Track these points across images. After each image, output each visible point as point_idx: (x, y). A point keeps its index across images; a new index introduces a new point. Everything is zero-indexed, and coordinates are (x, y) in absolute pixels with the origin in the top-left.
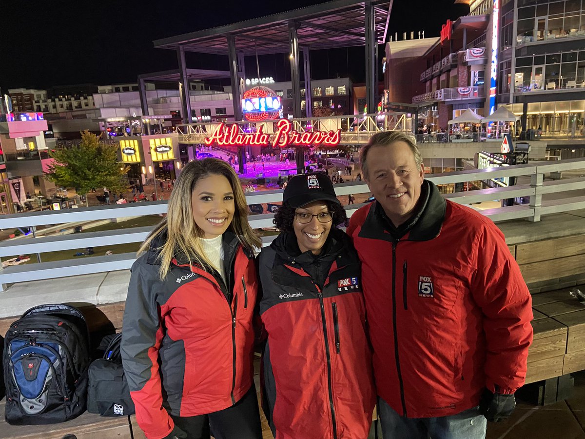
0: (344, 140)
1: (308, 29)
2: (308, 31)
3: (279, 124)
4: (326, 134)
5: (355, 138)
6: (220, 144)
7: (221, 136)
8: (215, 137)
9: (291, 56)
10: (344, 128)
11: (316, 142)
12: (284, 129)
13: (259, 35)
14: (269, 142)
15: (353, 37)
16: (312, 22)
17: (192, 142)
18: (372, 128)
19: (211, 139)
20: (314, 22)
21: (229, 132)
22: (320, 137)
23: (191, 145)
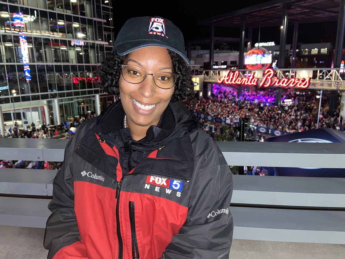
0: (312, 85)
1: (297, 9)
2: (298, 10)
3: (266, 72)
4: (299, 80)
5: (322, 85)
6: (227, 83)
7: (228, 78)
8: (224, 79)
9: (282, 27)
10: (314, 77)
11: (291, 85)
12: (269, 75)
13: (262, 14)
14: (258, 84)
15: (333, 14)
16: (300, 5)
17: (211, 81)
18: (336, 78)
19: (222, 80)
20: (302, 5)
21: (233, 76)
22: (294, 82)
23: (210, 83)
